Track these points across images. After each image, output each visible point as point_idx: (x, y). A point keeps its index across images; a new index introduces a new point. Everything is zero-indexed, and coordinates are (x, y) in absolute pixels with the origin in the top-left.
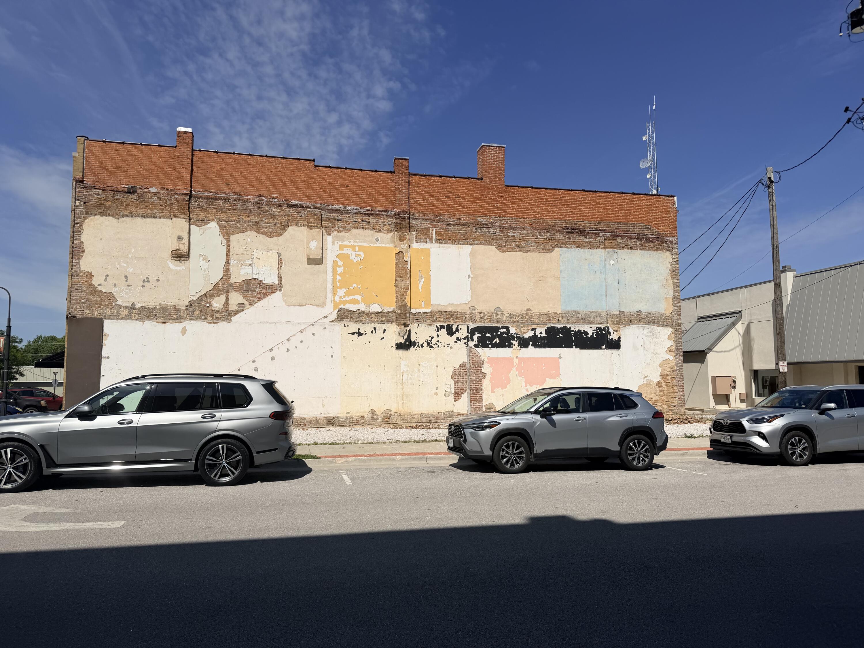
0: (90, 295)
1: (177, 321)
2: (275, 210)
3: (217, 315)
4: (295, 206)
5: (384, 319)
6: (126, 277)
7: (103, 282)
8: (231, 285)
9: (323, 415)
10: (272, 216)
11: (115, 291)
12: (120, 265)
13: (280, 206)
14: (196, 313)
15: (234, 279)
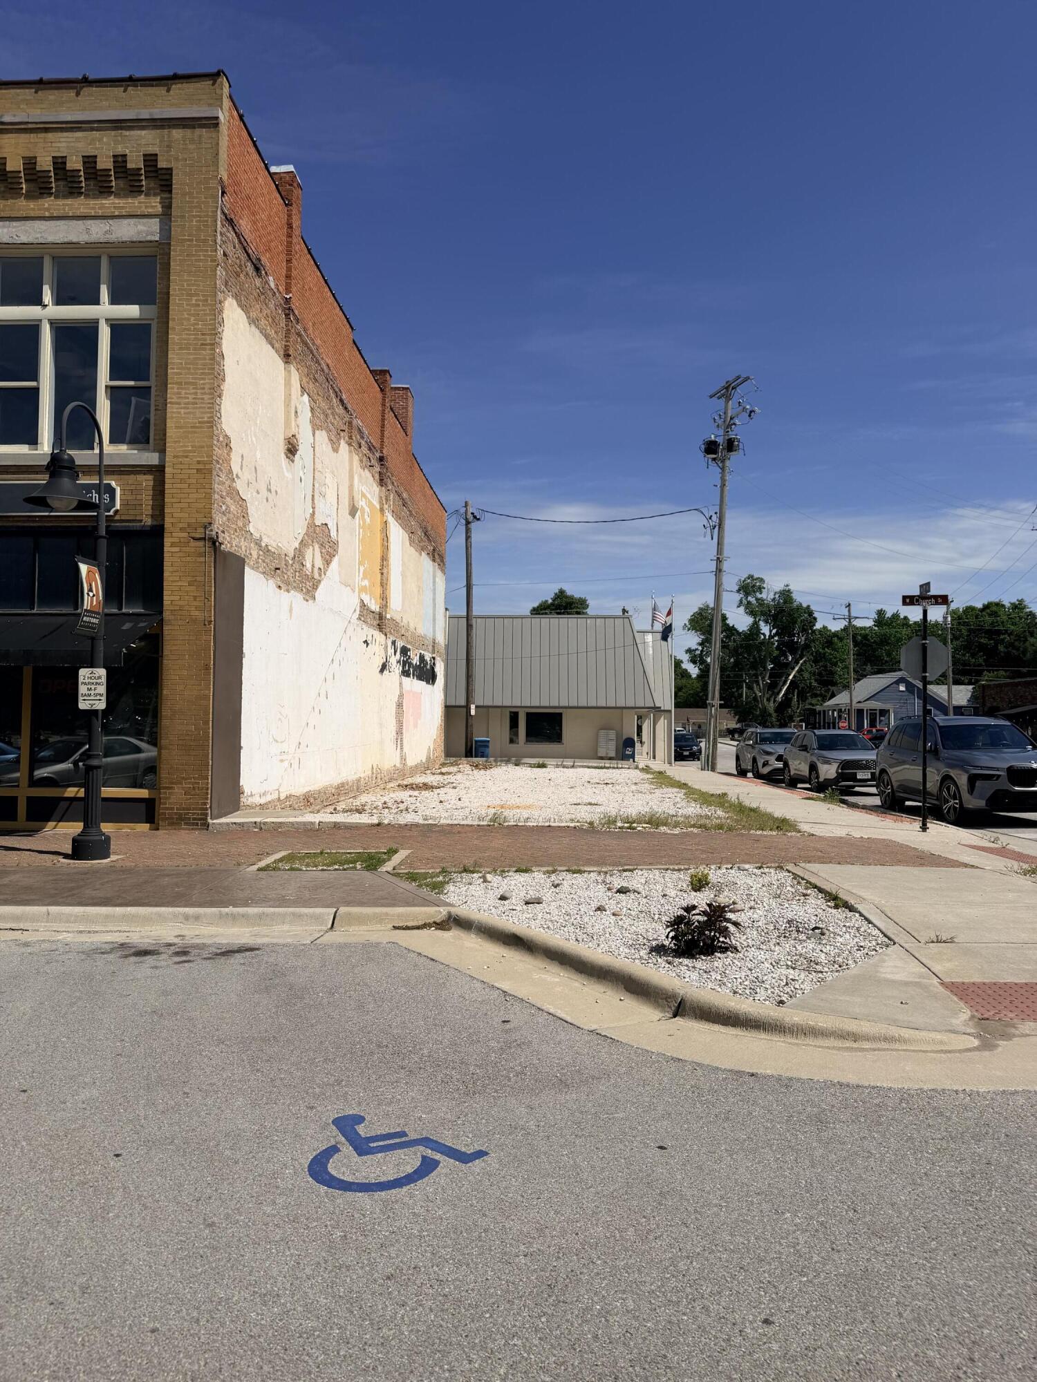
0: (229, 495)
1: (287, 587)
3: (308, 585)
6: (256, 469)
7: (240, 473)
8: (315, 529)
11: (248, 497)
12: (252, 439)
13: (337, 395)
14: (297, 575)
15: (317, 519)
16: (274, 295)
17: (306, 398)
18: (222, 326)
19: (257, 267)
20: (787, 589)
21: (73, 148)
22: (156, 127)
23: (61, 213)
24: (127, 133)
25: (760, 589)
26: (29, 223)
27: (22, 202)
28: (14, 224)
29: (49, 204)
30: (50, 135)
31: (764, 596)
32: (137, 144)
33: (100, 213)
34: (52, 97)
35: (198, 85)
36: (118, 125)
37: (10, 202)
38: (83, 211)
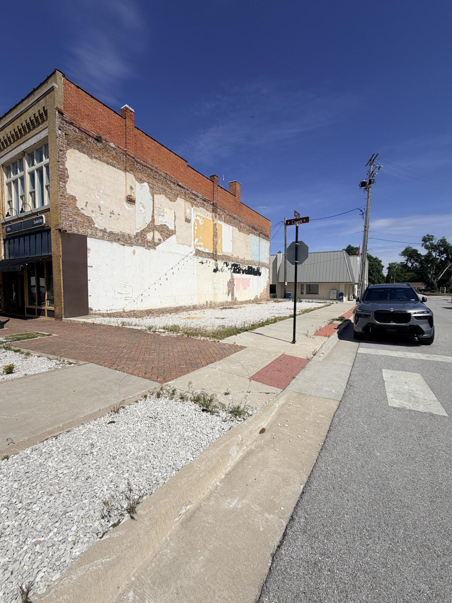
0: (75, 215)
1: (130, 245)
2: (172, 185)
3: (149, 244)
4: (180, 186)
5: (209, 256)
6: (99, 207)
7: (84, 208)
8: (155, 226)
9: (192, 304)
10: (171, 189)
11: (93, 216)
12: (95, 197)
13: (174, 183)
14: (140, 241)
15: (156, 223)
16: (114, 149)
17: (146, 184)
18: (65, 159)
19: (98, 139)
20: (444, 239)
21: (31, 113)
22: (44, 96)
24: (40, 101)
25: (432, 240)
31: (433, 242)
32: (42, 105)
33: (39, 131)
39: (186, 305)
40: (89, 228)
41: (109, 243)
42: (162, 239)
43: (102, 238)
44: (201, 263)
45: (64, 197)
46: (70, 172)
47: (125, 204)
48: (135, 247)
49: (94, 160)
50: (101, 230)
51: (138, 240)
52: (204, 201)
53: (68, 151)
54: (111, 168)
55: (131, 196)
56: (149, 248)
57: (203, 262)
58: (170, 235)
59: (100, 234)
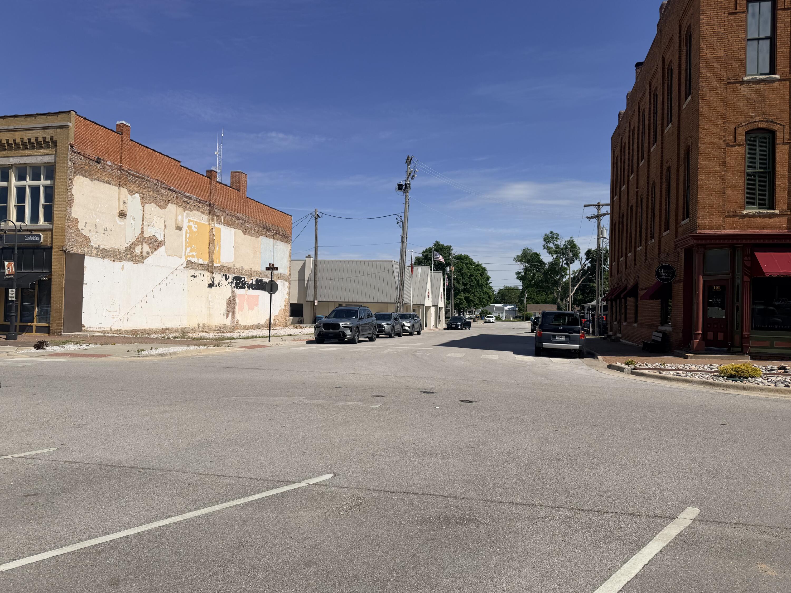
0: (76, 236)
1: (120, 261)
2: (163, 191)
3: (137, 258)
4: (171, 190)
5: (203, 268)
6: (96, 225)
7: (84, 228)
8: (144, 239)
9: (180, 326)
10: (162, 195)
11: (90, 234)
12: (93, 216)
13: (165, 189)
14: (128, 256)
15: (146, 235)
16: (111, 166)
17: (137, 195)
18: (72, 185)
19: (98, 161)
20: (572, 239)
21: (32, 135)
22: (53, 128)
23: (30, 154)
24: (46, 130)
25: (557, 239)
26: (22, 157)
27: (21, 151)
28: (19, 158)
29: (28, 152)
30: (27, 132)
31: (559, 243)
32: (48, 134)
33: (40, 154)
34: (29, 120)
35: (65, 115)
36: (44, 128)
37: (18, 151)
38: (35, 154)
39: (174, 327)
40: (86, 247)
41: (101, 260)
42: (150, 252)
43: (96, 255)
44: (193, 277)
45: (70, 221)
46: (75, 197)
47: (117, 219)
48: (124, 263)
49: (94, 181)
50: (96, 248)
51: (127, 254)
52: (199, 202)
53: (75, 178)
54: (107, 185)
55: (123, 210)
56: (136, 263)
57: (195, 275)
58: (159, 247)
59: (95, 252)
